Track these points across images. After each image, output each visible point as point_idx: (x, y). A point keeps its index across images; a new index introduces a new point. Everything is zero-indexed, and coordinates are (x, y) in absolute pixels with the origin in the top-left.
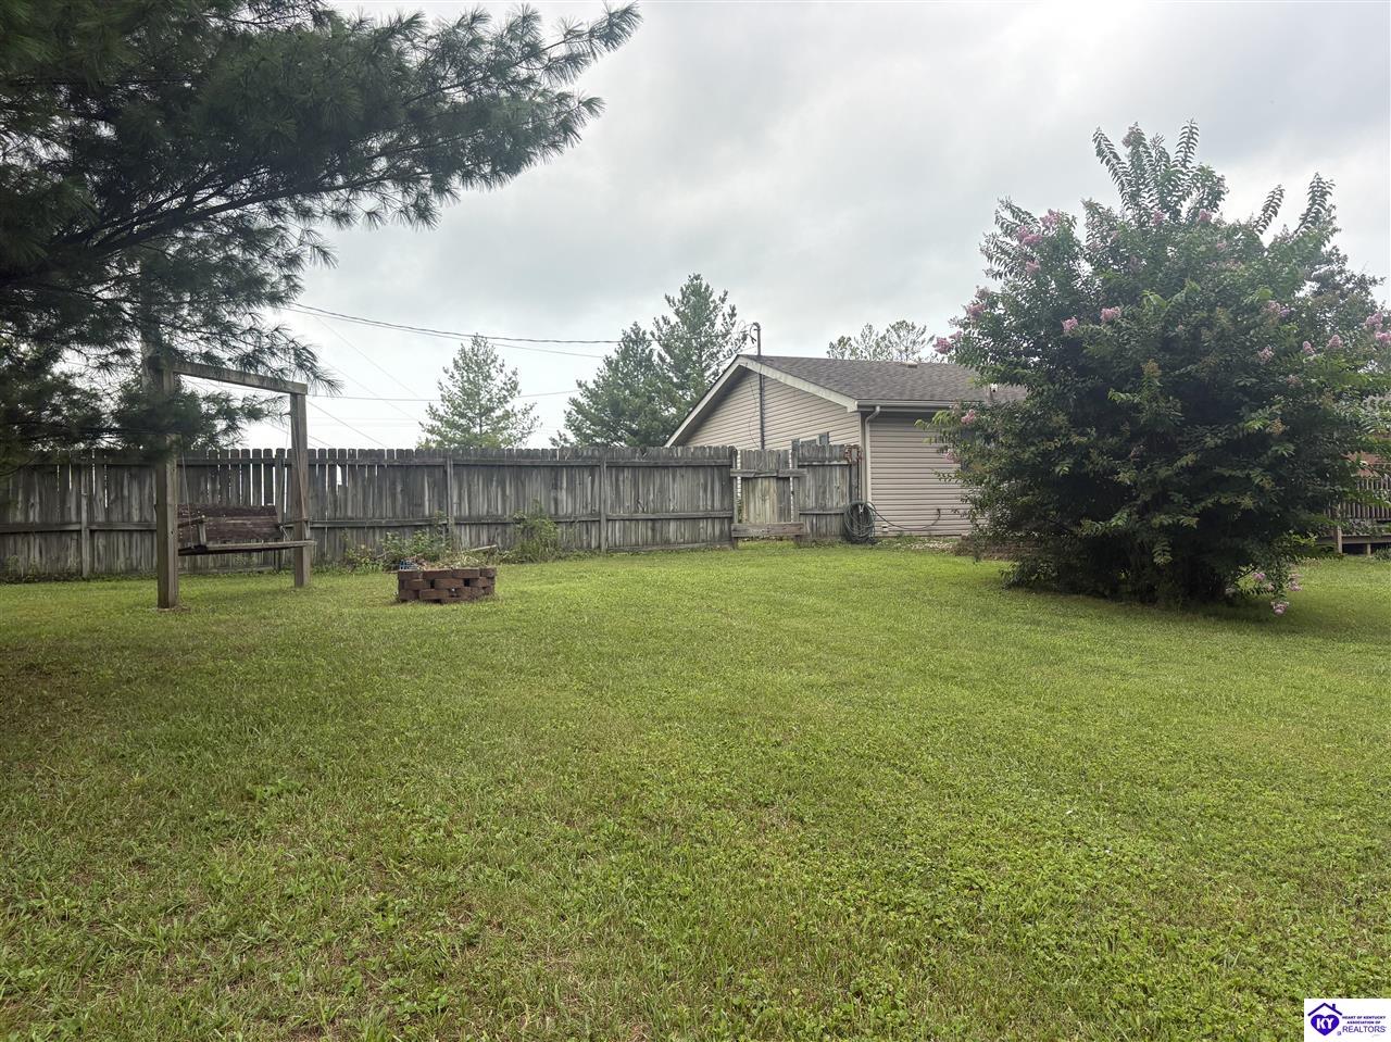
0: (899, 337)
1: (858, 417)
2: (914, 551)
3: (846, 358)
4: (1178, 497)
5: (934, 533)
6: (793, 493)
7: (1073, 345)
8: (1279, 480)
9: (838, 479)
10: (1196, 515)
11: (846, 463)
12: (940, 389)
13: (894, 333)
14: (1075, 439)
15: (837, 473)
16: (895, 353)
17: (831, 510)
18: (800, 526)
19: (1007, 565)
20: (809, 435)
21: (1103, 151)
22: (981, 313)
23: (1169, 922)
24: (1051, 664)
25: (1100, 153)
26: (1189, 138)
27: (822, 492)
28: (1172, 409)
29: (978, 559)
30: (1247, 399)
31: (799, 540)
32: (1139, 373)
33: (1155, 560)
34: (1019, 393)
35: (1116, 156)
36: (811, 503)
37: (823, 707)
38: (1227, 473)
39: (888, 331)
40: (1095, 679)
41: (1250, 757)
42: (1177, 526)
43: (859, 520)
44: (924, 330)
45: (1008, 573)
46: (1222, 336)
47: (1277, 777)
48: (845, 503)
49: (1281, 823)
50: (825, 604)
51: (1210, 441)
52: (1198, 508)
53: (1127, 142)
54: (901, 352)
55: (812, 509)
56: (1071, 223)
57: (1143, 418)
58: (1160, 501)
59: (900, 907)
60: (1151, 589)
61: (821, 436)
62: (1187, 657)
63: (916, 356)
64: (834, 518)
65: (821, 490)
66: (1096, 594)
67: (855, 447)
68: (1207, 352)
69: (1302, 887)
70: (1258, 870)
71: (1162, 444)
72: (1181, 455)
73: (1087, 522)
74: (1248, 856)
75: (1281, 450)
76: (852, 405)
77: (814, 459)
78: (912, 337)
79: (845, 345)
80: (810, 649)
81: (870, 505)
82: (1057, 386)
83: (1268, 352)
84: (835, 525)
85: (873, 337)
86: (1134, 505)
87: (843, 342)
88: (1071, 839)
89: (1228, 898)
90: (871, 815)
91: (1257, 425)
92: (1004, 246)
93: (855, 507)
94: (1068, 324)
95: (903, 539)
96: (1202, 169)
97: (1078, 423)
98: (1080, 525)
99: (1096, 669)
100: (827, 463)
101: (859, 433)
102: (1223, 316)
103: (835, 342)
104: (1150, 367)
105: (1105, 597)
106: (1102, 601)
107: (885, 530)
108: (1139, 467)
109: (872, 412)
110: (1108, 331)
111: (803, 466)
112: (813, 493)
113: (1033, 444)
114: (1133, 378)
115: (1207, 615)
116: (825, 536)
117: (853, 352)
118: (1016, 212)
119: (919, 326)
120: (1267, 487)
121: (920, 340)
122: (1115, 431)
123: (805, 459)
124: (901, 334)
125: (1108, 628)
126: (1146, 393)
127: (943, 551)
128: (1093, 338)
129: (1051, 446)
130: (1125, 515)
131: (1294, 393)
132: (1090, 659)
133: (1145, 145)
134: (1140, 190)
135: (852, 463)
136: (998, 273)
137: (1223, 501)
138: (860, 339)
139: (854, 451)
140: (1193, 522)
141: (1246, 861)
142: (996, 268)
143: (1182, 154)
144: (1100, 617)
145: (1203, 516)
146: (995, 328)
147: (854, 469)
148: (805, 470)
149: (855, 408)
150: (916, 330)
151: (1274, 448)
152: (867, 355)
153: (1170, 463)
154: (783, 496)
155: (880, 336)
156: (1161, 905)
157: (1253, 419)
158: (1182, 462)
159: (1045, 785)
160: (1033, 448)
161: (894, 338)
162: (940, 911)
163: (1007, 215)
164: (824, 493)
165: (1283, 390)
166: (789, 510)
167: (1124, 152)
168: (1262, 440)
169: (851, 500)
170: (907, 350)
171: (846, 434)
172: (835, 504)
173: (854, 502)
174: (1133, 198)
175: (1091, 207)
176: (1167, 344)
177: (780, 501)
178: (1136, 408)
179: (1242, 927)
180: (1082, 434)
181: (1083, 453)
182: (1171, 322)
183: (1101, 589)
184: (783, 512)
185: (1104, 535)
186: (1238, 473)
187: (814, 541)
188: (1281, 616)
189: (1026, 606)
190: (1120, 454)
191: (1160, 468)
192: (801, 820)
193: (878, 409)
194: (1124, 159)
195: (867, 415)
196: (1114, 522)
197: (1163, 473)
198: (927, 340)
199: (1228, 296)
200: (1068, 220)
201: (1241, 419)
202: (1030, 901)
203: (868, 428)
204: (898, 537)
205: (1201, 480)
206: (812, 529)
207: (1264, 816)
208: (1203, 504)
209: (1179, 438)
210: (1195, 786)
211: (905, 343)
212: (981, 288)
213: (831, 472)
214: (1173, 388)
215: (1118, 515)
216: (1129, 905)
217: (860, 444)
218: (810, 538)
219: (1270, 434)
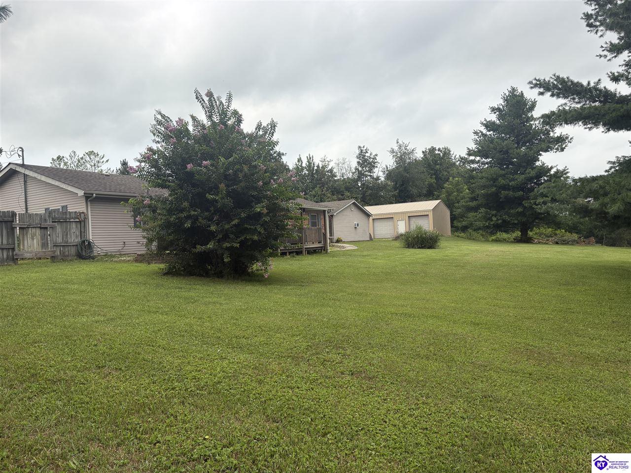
0: (90, 158)
1: (84, 199)
2: (115, 262)
3: (62, 167)
4: (232, 236)
5: (122, 253)
6: (49, 235)
7: (191, 174)
8: (265, 229)
9: (74, 229)
10: (239, 243)
11: (78, 220)
12: (123, 187)
13: (88, 156)
14: (193, 213)
15: (74, 225)
16: (89, 166)
17: (70, 243)
18: (54, 252)
19: (162, 266)
20: (56, 205)
21: (198, 97)
22: (149, 157)
23: (260, 375)
24: (193, 303)
25: (197, 98)
26: (229, 98)
27: (66, 234)
28: (229, 202)
29: (149, 264)
30: (254, 200)
31: (54, 259)
32: (217, 187)
33: (225, 260)
34: (166, 193)
35: (203, 100)
36: (59, 240)
37: (108, 329)
38: (249, 227)
39: (84, 155)
40: (211, 307)
41: (270, 325)
42: (232, 247)
43: (85, 248)
44: (103, 156)
45: (163, 269)
46: (245, 176)
47: (279, 329)
48: (78, 240)
49: (283, 343)
50: (83, 287)
51: (243, 215)
52: (239, 240)
53: (207, 95)
54: (91, 166)
55: (60, 243)
56: (187, 124)
57: (219, 205)
58: (226, 237)
59: (173, 389)
60: (221, 272)
61: (63, 207)
62: (240, 296)
63: (100, 168)
64: (72, 247)
65: (65, 234)
66: (200, 275)
67: (83, 213)
68: (241, 181)
69: (293, 359)
70: (280, 357)
71: (226, 216)
72: (232, 220)
73: (198, 247)
74: (276, 353)
75: (266, 220)
76: (81, 193)
77: (60, 218)
78: (97, 159)
79: (61, 160)
80: (87, 307)
81: (91, 241)
82: (184, 190)
83: (261, 183)
84: (73, 251)
85: (76, 157)
86: (216, 239)
87: (59, 158)
88: (222, 358)
89: (274, 366)
90: (149, 363)
91: (259, 210)
92: (159, 130)
93: (84, 242)
94: (189, 166)
95: (108, 257)
96: (235, 110)
97: (193, 206)
98: (196, 248)
99: (209, 303)
100: (68, 220)
101: (85, 206)
102: (246, 168)
103: (55, 158)
104: (222, 186)
105: (204, 277)
106: (203, 278)
107: (99, 252)
108: (218, 224)
109: (91, 197)
110: (204, 170)
111: (55, 222)
112: (60, 235)
113: (174, 214)
114: (215, 189)
115: (242, 280)
116: (68, 256)
117: (65, 164)
118: (163, 116)
119: (101, 154)
120: (263, 232)
121: (101, 161)
122: (208, 210)
123: (56, 218)
124: (92, 157)
125: (209, 288)
126: (220, 196)
127: (129, 261)
128: (199, 172)
129: (183, 215)
130: (213, 243)
131: (269, 198)
132: (207, 300)
133: (214, 98)
134: (212, 115)
135: (81, 221)
136: (158, 141)
137: (248, 237)
138: (69, 158)
139: (83, 215)
140: (238, 245)
141: (276, 355)
142: (157, 139)
143: (227, 104)
144: (204, 284)
145: (242, 243)
146: (154, 164)
147: (83, 223)
148: (56, 223)
149: (83, 195)
150: (99, 156)
151: (264, 218)
152: (73, 167)
153: (228, 223)
154: (44, 237)
155: (80, 157)
156: (256, 372)
157: (256, 207)
158: (233, 223)
159: (208, 343)
160: (174, 216)
161: (88, 159)
162: (188, 387)
163: (159, 117)
164: (67, 235)
165: (266, 197)
166: (48, 244)
167: (206, 99)
168: (260, 214)
169: (81, 238)
170: (95, 165)
171: (77, 206)
172: (72, 241)
173: (83, 239)
174: (210, 117)
175: (193, 118)
176: (226, 177)
177: (42, 239)
178: (216, 201)
179: (281, 372)
180: (195, 211)
181: (195, 219)
182: (227, 169)
183: (202, 273)
184: (44, 245)
185: (205, 251)
186: (252, 227)
187: (62, 259)
188: (266, 278)
189: (174, 283)
190: (210, 219)
191: (225, 225)
192: (120, 369)
193: (94, 195)
194: (207, 102)
195: (88, 198)
196: (208, 245)
197: (227, 227)
198: (105, 161)
199: (247, 161)
200: (185, 123)
201: (252, 207)
202: (216, 378)
203: (89, 204)
204: (106, 255)
205: (240, 230)
206: (60, 253)
207: (278, 341)
208: (241, 238)
209: (232, 213)
210: (256, 336)
211: (93, 162)
212: (150, 146)
213: (70, 225)
214: (229, 194)
215: (210, 243)
216: (247, 373)
217: (85, 211)
218: (60, 258)
219: (263, 213)
